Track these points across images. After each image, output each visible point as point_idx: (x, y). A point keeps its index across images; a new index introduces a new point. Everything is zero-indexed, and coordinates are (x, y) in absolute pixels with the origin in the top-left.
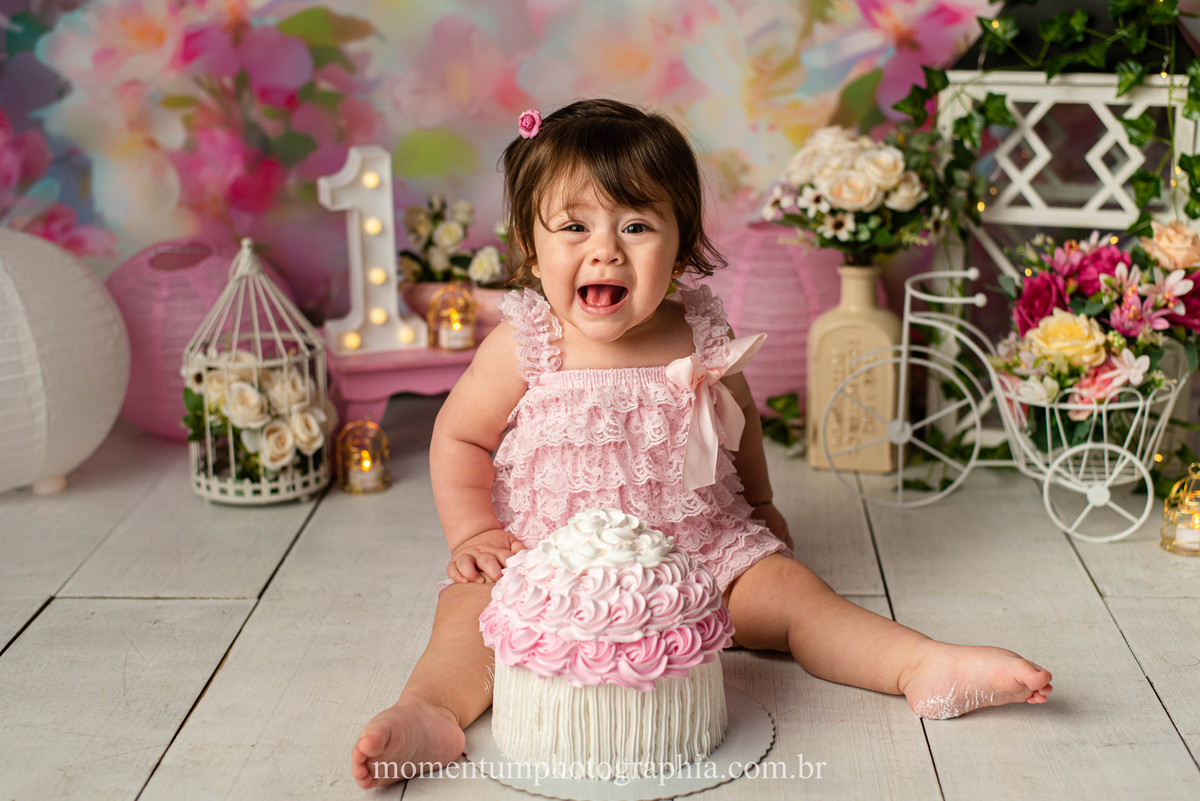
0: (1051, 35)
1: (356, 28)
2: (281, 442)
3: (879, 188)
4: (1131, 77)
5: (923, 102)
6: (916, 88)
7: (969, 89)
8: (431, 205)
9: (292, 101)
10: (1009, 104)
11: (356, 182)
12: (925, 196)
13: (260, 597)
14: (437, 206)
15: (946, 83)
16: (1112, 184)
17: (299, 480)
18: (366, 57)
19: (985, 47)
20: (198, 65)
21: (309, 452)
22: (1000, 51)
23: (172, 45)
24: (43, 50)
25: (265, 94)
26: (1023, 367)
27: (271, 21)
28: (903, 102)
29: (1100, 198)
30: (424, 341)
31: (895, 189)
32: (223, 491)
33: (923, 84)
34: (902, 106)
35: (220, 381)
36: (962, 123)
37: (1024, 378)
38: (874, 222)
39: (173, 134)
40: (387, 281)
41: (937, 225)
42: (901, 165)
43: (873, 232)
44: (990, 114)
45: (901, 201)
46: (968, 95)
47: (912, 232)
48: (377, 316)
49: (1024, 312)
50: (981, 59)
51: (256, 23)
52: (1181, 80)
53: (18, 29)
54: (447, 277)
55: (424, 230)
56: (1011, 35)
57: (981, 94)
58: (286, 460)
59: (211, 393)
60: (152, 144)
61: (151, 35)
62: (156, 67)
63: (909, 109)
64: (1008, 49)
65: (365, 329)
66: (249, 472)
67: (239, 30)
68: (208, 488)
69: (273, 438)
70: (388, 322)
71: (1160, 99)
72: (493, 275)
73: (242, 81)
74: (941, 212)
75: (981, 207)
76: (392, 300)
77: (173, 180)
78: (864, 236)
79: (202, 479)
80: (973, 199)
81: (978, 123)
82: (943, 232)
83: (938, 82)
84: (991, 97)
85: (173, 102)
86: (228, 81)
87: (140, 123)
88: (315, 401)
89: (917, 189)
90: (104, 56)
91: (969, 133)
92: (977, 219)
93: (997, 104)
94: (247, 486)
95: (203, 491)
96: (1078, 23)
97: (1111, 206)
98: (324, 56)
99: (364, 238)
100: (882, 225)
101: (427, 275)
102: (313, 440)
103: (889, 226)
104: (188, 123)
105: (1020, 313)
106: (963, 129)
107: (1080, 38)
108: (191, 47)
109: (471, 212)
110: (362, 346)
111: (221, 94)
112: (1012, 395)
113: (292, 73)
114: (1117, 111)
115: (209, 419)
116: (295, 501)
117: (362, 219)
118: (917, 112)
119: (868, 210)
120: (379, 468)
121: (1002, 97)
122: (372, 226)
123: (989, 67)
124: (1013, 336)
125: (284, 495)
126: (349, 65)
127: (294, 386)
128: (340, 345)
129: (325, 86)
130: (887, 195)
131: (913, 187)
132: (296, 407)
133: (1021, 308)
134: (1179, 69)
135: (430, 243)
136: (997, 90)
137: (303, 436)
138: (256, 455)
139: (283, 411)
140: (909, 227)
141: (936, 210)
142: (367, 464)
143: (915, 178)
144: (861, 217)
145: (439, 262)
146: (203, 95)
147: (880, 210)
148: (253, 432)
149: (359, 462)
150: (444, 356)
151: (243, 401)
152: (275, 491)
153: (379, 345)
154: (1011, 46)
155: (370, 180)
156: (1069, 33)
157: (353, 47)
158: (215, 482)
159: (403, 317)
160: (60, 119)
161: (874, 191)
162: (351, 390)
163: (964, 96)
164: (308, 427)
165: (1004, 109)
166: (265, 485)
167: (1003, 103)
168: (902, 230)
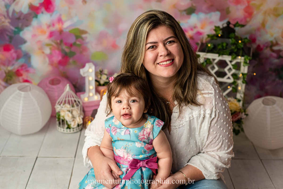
0: (220, 47)
1: (84, 32)
2: (75, 123)
4: (234, 57)
7: (204, 56)
9: (71, 45)
11: (88, 71)
13: (75, 157)
14: (101, 71)
16: (229, 75)
17: (78, 128)
18: (86, 38)
20: (53, 38)
21: (80, 123)
23: (47, 34)
24: (21, 34)
25: (66, 44)
27: (68, 30)
29: (227, 77)
30: (99, 99)
32: (64, 131)
35: (64, 111)
39: (47, 51)
40: (93, 89)
48: (91, 94)
51: (65, 31)
52: (243, 58)
53: (16, 30)
54: (104, 85)
55: (99, 77)
56: (212, 46)
58: (76, 126)
59: (62, 114)
60: (43, 53)
61: (43, 32)
62: (44, 38)
64: (211, 49)
65: (89, 97)
66: (69, 127)
67: (61, 32)
68: (61, 130)
69: (74, 122)
70: (93, 96)
71: (239, 61)
73: (61, 41)
76: (94, 91)
77: (47, 60)
79: (60, 128)
81: (205, 64)
85: (47, 45)
86: (59, 41)
87: (41, 49)
88: (81, 114)
90: (34, 36)
93: (209, 60)
94: (68, 130)
95: (59, 130)
96: (225, 45)
97: (229, 78)
98: (78, 37)
99: (89, 81)
101: (100, 85)
102: (80, 122)
104: (50, 49)
107: (225, 48)
108: (51, 35)
110: (88, 100)
111: (57, 44)
113: (72, 40)
114: (231, 62)
115: (61, 118)
116: (77, 132)
117: (89, 77)
122: (91, 79)
123: (208, 52)
125: (75, 131)
126: (83, 39)
127: (77, 112)
128: (84, 100)
129: (78, 43)
132: (78, 116)
134: (242, 56)
135: (100, 78)
136: (209, 57)
137: (79, 121)
138: (71, 124)
139: (75, 116)
145: (102, 82)
146: (54, 44)
148: (70, 121)
151: (68, 116)
152: (73, 131)
153: (91, 100)
155: (91, 70)
156: (223, 46)
157: (84, 36)
158: (62, 129)
159: (96, 94)
160: (24, 47)
162: (86, 109)
164: (80, 119)
166: (72, 130)
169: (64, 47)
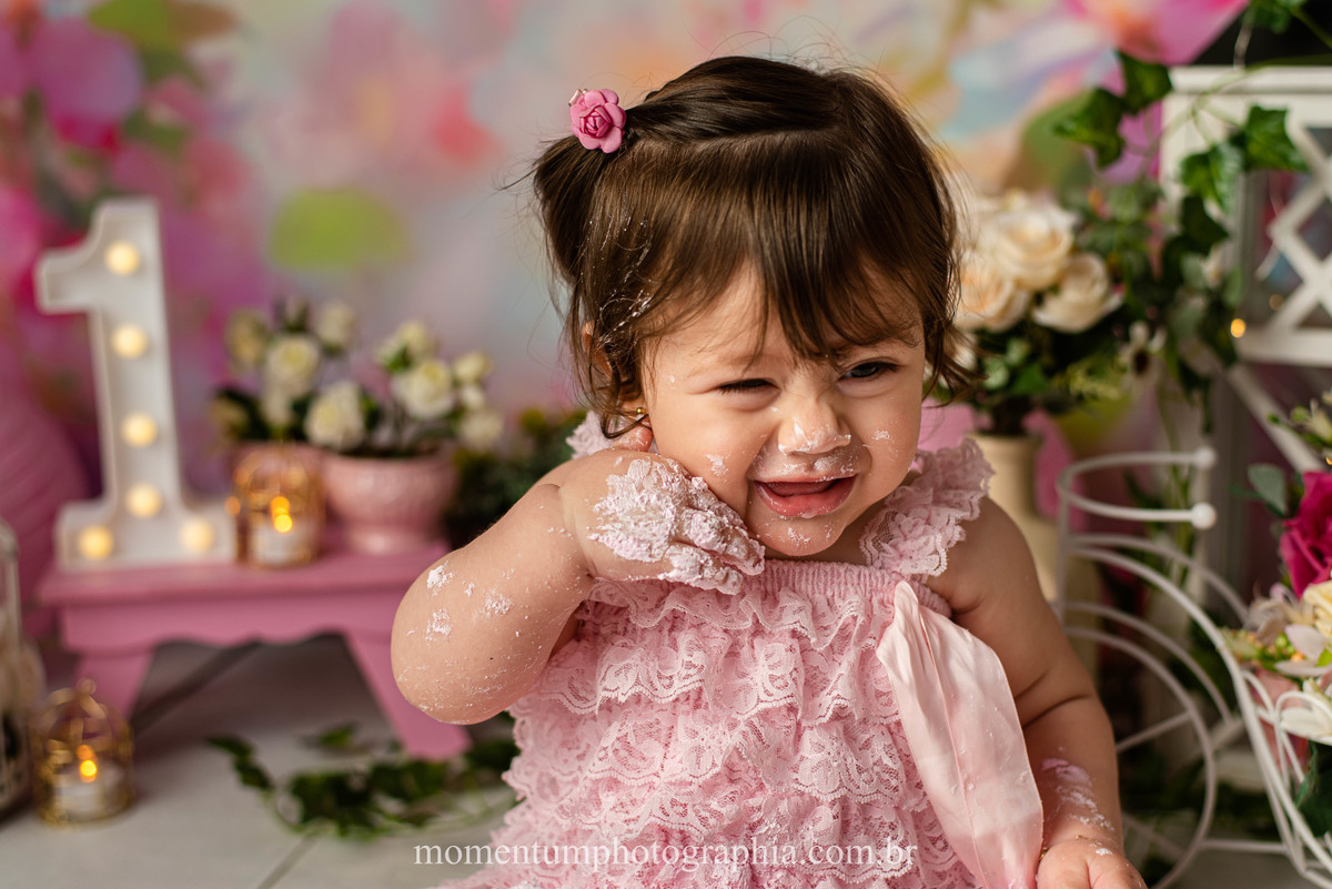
1: (210, 19)
3: (1019, 284)
5: (1117, 121)
6: (1102, 94)
7: (1218, 103)
8: (278, 310)
9: (107, 141)
10: (1295, 128)
11: (98, 263)
12: (1115, 301)
14: (292, 312)
15: (1166, 87)
18: (224, 68)
19: (1249, 20)
22: (1279, 26)
25: (69, 128)
26: (1296, 659)
27: (76, 9)
28: (1075, 118)
30: (227, 549)
31: (1055, 288)
33: (1117, 86)
34: (1071, 126)
36: (1200, 164)
37: (1297, 682)
38: (1017, 352)
40: (157, 441)
41: (1142, 362)
42: (1066, 240)
43: (1014, 374)
44: (1255, 148)
45: (1067, 311)
46: (1215, 114)
47: (1091, 373)
48: (142, 500)
49: (1303, 546)
50: (1242, 43)
51: (53, 12)
55: (247, 349)
57: (1238, 111)
63: (1086, 134)
64: (1294, 23)
65: (120, 523)
67: (26, 24)
70: (162, 512)
72: (347, 433)
73: (33, 105)
74: (1151, 335)
75: (1237, 328)
78: (996, 377)
80: (1219, 311)
81: (1231, 163)
82: (1154, 374)
83: (1150, 86)
84: (1258, 115)
86: (11, 107)
89: (1099, 289)
91: (1211, 182)
92: (1228, 354)
93: (1271, 127)
98: (160, 65)
99: (114, 361)
100: (1031, 358)
101: (256, 430)
103: (1046, 359)
105: (1295, 546)
106: (1200, 175)
109: (353, 327)
110: (116, 549)
112: (1271, 716)
117: (110, 327)
118: (1101, 138)
119: (997, 326)
120: (113, 776)
121: (1279, 115)
122: (128, 341)
123: (1255, 59)
124: (1279, 591)
126: (200, 81)
128: (76, 552)
129: (162, 115)
130: (1038, 298)
131: (1094, 283)
133: (1296, 534)
136: (1269, 102)
140: (1086, 363)
141: (1139, 331)
142: (89, 768)
143: (1097, 267)
144: (991, 342)
145: (276, 410)
147: (1023, 328)
149: (72, 766)
150: (256, 578)
153: (147, 552)
154: (1299, 15)
155: (121, 258)
157: (206, 51)
159: (191, 503)
161: (1008, 288)
162: (78, 633)
163: (1204, 115)
165: (1283, 138)
167: (1282, 126)
168: (1070, 370)
169: (60, 159)
